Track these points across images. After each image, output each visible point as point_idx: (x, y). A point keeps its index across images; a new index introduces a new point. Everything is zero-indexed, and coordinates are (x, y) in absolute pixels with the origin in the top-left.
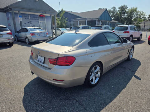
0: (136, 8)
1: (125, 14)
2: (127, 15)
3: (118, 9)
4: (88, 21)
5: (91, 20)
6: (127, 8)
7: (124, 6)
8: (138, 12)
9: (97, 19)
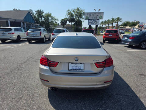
0: (51, 14)
1: (43, 18)
2: (44, 19)
3: (35, 13)
4: (11, 22)
5: (14, 21)
6: (44, 12)
7: (41, 10)
8: (52, 18)
9: (22, 21)
